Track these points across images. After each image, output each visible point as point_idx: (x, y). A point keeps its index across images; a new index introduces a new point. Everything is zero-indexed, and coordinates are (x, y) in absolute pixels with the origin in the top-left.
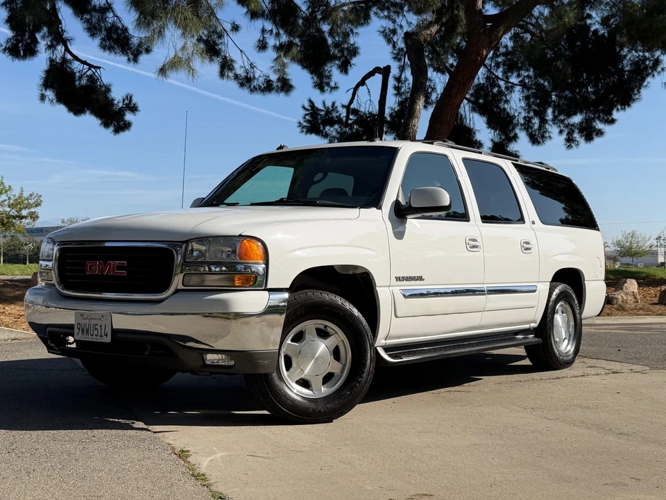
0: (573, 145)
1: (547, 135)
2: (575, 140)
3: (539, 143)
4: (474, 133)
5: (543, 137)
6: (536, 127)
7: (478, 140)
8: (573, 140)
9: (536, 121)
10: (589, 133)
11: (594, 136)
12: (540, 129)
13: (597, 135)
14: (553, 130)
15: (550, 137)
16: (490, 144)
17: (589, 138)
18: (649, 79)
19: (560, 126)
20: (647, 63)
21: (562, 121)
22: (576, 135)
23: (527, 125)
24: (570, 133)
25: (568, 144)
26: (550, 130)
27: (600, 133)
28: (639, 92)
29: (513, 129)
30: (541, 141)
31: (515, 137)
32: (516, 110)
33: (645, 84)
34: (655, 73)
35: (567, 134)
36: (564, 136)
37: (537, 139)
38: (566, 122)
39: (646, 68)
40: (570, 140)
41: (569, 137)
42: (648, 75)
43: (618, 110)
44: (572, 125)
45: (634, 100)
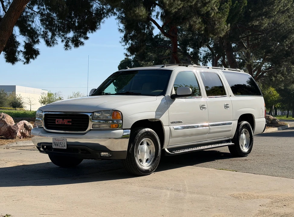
0: (68, 48)
1: (55, 42)
2: (70, 46)
3: (51, 46)
4: (15, 37)
5: (53, 42)
6: (50, 37)
7: (17, 41)
8: (68, 46)
9: (50, 34)
10: (77, 43)
11: (79, 45)
12: (51, 38)
13: (81, 44)
14: (58, 39)
15: (57, 43)
16: (24, 44)
17: (77, 45)
18: (105, 19)
19: (62, 38)
20: (104, 11)
21: (63, 36)
22: (70, 43)
23: (45, 36)
24: (67, 42)
25: (66, 48)
26: (57, 39)
27: (82, 43)
28: (100, 24)
29: (38, 37)
30: (52, 45)
31: (38, 41)
32: (39, 27)
33: (102, 21)
34: (108, 16)
35: (65, 43)
36: (64, 43)
37: (50, 43)
38: (65, 36)
39: (104, 13)
40: (67, 46)
41: (66, 44)
42: (104, 16)
43: (89, 32)
44: (68, 38)
45: (97, 28)
